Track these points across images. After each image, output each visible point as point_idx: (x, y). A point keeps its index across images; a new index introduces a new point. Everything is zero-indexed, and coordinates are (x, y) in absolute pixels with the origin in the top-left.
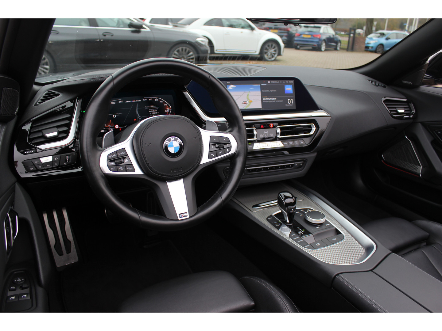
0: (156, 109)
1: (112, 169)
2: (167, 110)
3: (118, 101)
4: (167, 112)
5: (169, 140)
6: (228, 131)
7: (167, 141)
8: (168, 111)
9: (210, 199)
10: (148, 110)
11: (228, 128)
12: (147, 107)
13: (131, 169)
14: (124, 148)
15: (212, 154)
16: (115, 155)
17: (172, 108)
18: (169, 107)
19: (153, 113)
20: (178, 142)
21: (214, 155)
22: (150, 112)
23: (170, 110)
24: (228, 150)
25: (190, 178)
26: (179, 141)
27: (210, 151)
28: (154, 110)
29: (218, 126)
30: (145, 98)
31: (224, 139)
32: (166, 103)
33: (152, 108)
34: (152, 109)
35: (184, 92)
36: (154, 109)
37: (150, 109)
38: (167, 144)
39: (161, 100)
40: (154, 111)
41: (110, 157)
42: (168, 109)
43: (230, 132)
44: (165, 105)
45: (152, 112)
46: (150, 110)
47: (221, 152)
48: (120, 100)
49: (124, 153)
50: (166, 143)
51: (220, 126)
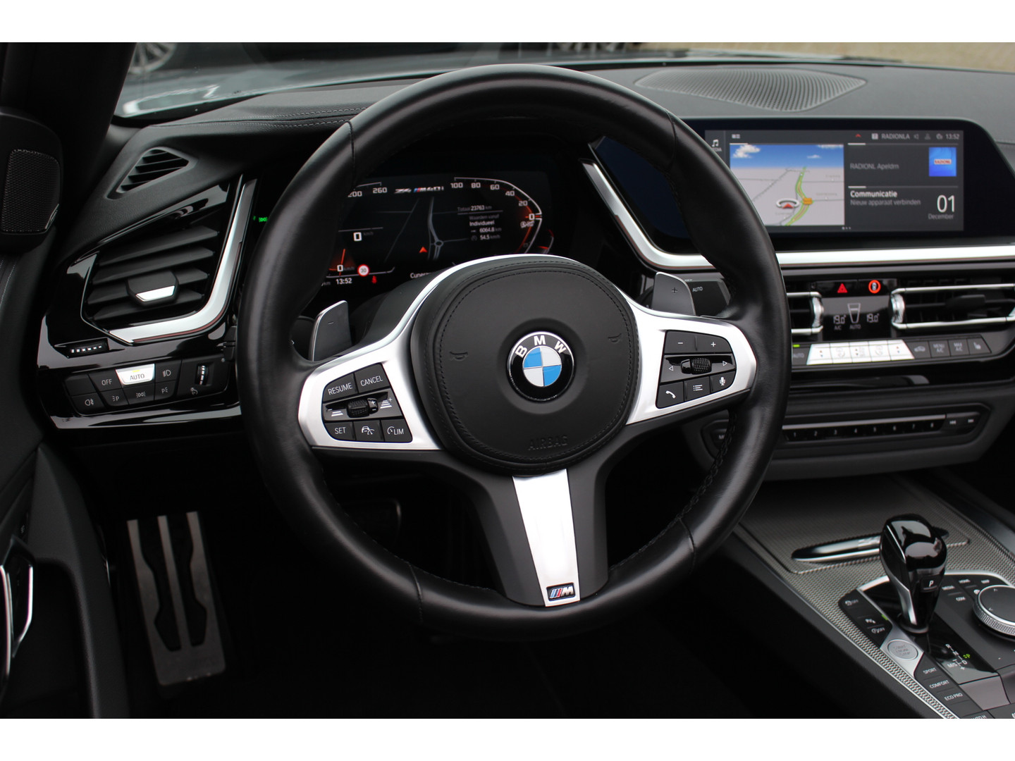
0: (492, 217)
1: (338, 431)
2: (527, 220)
3: (371, 188)
4: (527, 228)
5: (529, 344)
6: (727, 314)
7: (521, 347)
8: (530, 224)
9: (652, 542)
10: (466, 219)
11: (728, 302)
12: (462, 210)
13: (400, 432)
14: (380, 364)
15: (668, 392)
16: (348, 387)
17: (543, 216)
18: (535, 211)
19: (482, 230)
20: (557, 351)
21: (674, 397)
22: (474, 228)
23: (536, 222)
24: (722, 381)
25: (592, 469)
26: (562, 346)
27: (662, 381)
28: (486, 220)
29: (694, 290)
30: (458, 181)
31: (713, 344)
32: (524, 198)
33: (478, 213)
34: (478, 218)
35: (587, 166)
36: (486, 215)
37: (471, 218)
38: (522, 356)
39: (510, 189)
40: (484, 223)
41: (331, 391)
42: (532, 217)
43: (733, 319)
44: (522, 203)
45: (478, 228)
46: (474, 221)
47: (698, 388)
48: (377, 186)
49: (378, 379)
50: (517, 353)
51: (699, 292)
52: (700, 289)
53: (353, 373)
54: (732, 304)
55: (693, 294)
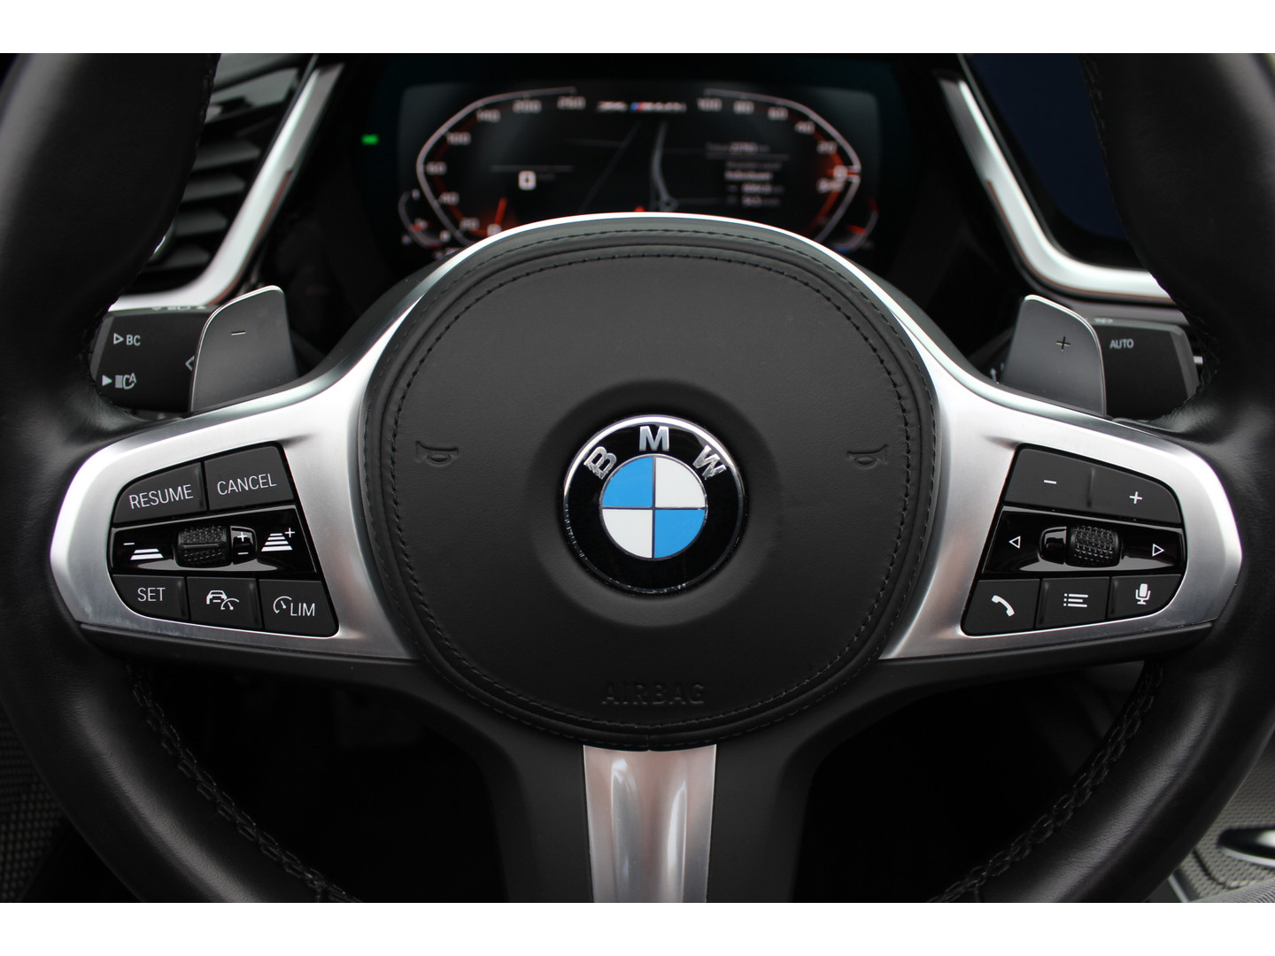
0: (766, 166)
1: (146, 595)
2: (830, 178)
3: (555, 98)
4: (828, 194)
5: (626, 446)
6: (1183, 421)
7: (601, 449)
8: (836, 186)
10: (720, 165)
12: (715, 150)
13: (307, 610)
14: (279, 446)
15: (996, 599)
16: (182, 493)
17: (862, 174)
18: (847, 162)
19: (748, 188)
20: (700, 471)
21: (1010, 612)
22: (733, 182)
23: (848, 184)
24: (1143, 592)
28: (758, 171)
30: (712, 97)
31: (1136, 498)
32: (829, 138)
33: (743, 158)
34: (741, 165)
35: (947, 86)
36: (757, 163)
37: (730, 164)
38: (600, 473)
39: (805, 118)
40: (751, 176)
41: (137, 501)
42: (840, 173)
43: (1195, 439)
44: (826, 147)
45: (740, 183)
46: (734, 170)
47: (1076, 600)
48: (567, 95)
49: (265, 481)
51: (1124, 350)
52: (1128, 343)
53: (202, 460)
54: (1200, 399)
55: (1108, 355)
